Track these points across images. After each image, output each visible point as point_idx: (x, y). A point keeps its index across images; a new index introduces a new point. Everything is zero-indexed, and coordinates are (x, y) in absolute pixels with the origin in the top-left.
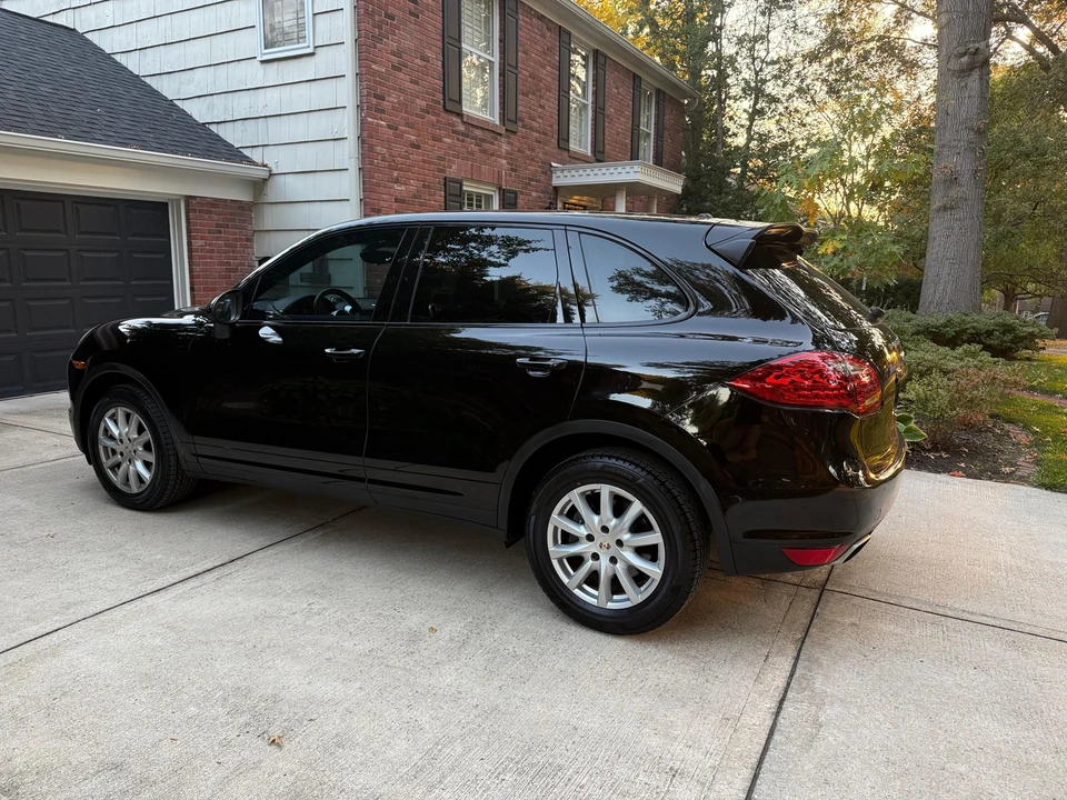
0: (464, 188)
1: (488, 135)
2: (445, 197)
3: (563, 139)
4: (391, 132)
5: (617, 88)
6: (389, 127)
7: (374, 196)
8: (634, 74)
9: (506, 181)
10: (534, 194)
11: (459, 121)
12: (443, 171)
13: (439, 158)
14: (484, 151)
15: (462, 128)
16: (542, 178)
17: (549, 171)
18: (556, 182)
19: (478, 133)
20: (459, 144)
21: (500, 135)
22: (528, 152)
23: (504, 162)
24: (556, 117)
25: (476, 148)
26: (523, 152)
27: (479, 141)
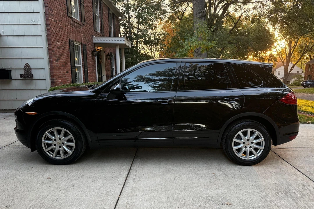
0: (74, 44)
1: (78, 25)
2: (70, 47)
3: (95, 28)
4: (55, 23)
5: (105, 12)
6: (55, 21)
7: (52, 46)
8: (108, 8)
9: (83, 41)
10: (90, 46)
11: (71, 20)
12: (68, 38)
13: (68, 33)
14: (78, 31)
15: (72, 23)
16: (91, 40)
17: (92, 38)
18: (95, 42)
19: (76, 24)
20: (71, 28)
21: (81, 25)
22: (87, 32)
23: (82, 35)
24: (93, 20)
25: (76, 30)
26: (86, 32)
27: (77, 27)
